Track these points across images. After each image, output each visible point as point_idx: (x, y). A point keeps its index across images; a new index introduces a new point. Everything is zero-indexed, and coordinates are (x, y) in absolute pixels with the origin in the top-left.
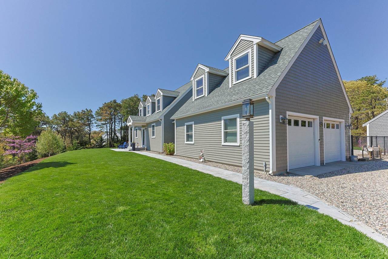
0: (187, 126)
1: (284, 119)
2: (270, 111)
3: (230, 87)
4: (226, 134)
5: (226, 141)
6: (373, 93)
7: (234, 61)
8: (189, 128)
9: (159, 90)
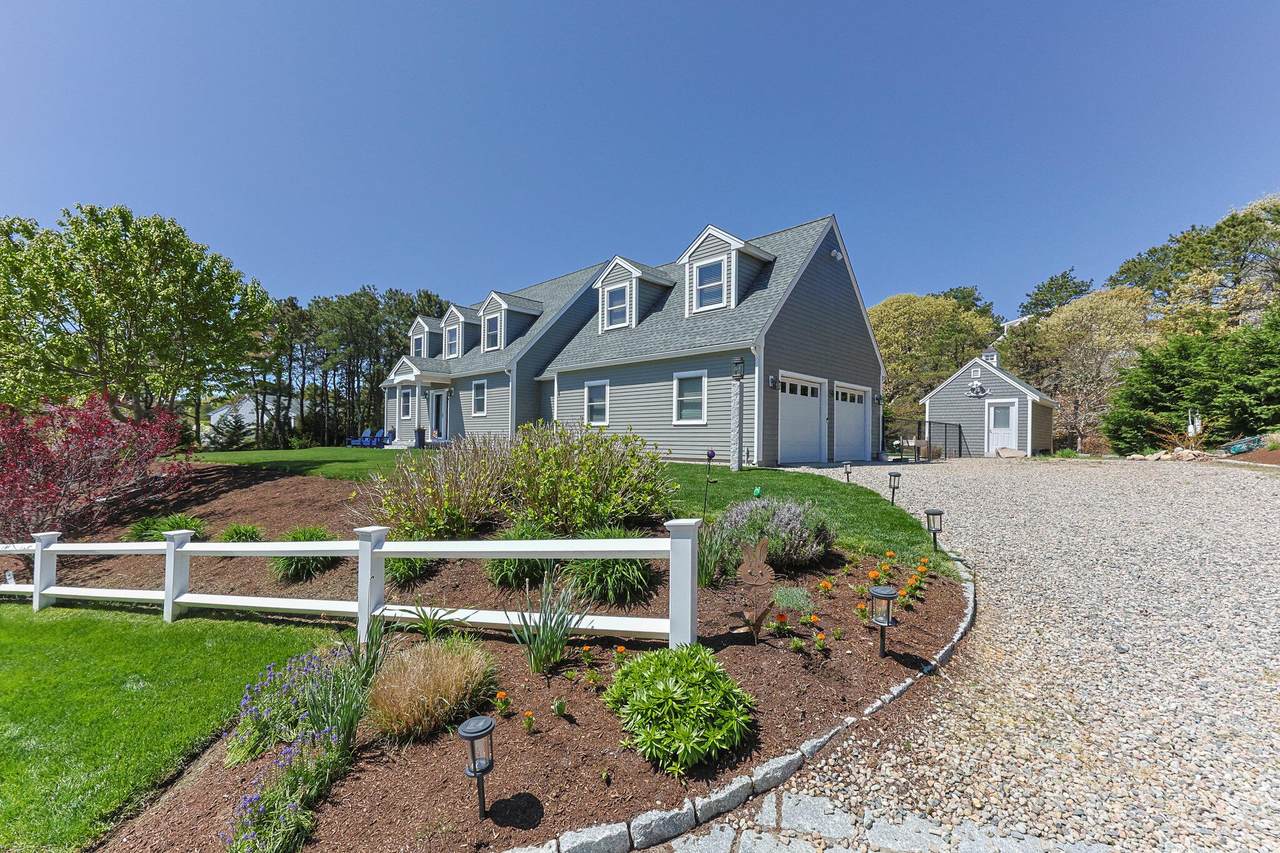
0: (591, 389)
1: (775, 381)
2: (757, 369)
3: (687, 316)
4: (682, 405)
5: (680, 417)
6: (960, 331)
7: (695, 269)
8: (597, 393)
9: (494, 295)
